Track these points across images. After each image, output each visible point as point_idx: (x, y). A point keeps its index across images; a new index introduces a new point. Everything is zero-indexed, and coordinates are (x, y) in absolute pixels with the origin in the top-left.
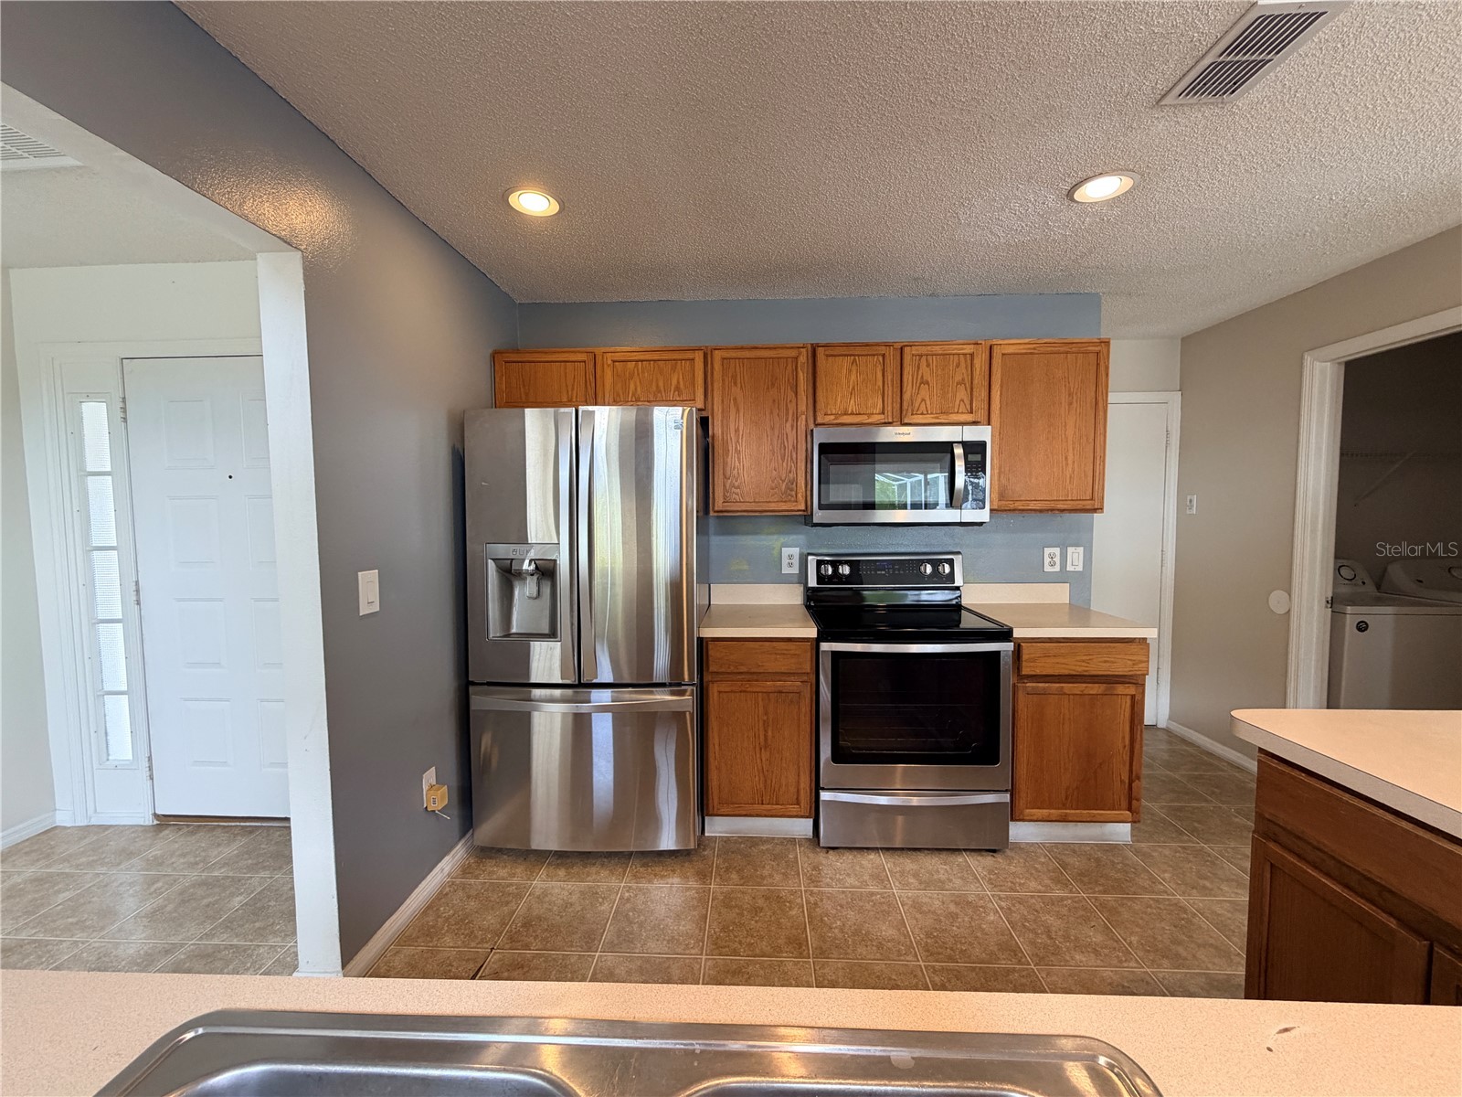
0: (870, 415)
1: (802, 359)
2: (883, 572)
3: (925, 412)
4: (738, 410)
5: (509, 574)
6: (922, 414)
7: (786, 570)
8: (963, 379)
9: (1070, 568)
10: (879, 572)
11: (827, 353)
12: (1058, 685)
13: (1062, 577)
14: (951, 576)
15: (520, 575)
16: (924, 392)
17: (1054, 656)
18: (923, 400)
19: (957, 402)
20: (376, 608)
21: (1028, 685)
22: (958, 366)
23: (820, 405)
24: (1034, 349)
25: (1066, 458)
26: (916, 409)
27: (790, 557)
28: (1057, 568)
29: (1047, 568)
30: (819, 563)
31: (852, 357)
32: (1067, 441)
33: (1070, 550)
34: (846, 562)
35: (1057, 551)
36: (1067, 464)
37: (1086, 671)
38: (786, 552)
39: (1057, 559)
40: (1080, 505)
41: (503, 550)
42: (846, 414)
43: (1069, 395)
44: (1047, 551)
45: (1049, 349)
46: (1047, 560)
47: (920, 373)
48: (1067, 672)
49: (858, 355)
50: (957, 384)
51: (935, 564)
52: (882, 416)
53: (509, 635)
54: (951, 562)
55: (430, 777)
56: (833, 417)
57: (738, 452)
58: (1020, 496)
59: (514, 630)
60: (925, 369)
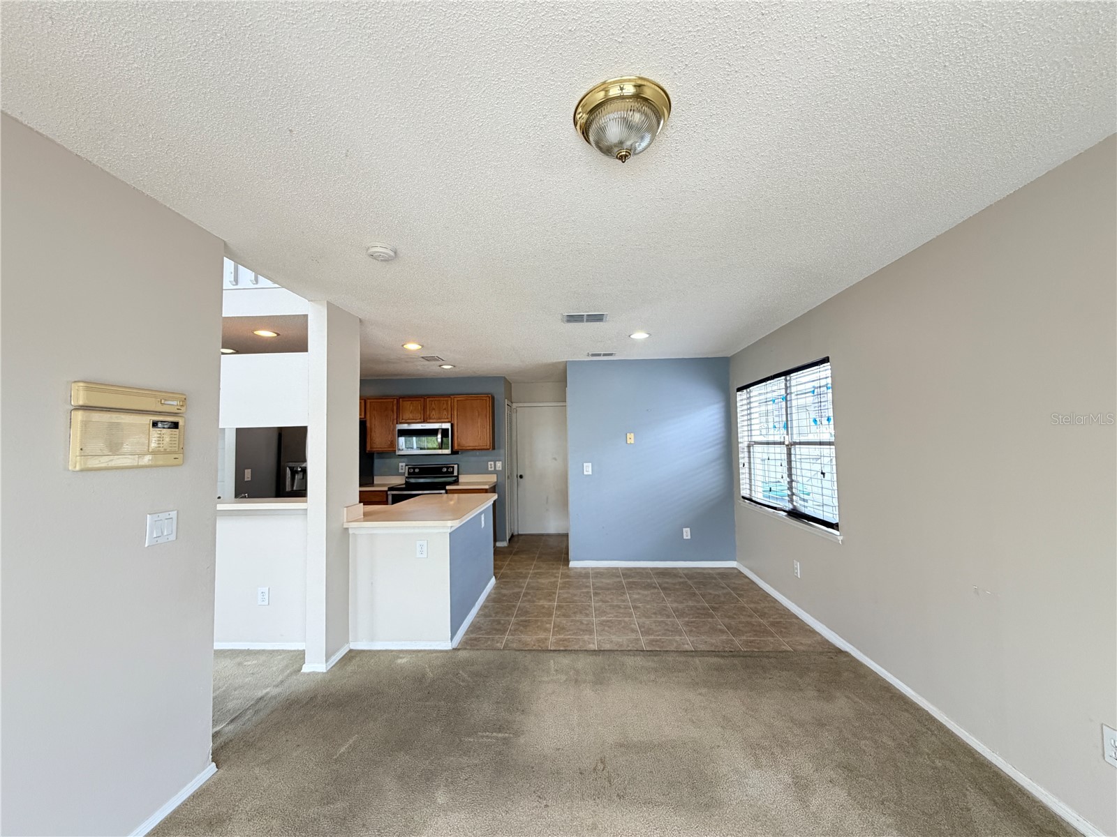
0: (416, 420)
1: (395, 402)
4: (375, 418)
5: (294, 472)
6: (433, 420)
7: (400, 471)
8: (445, 409)
9: (497, 469)
11: (403, 398)
13: (495, 472)
14: (453, 472)
15: (297, 472)
16: (433, 412)
18: (433, 415)
19: (443, 416)
20: (250, 479)
22: (443, 405)
23: (401, 416)
24: (467, 398)
25: (478, 433)
26: (430, 418)
27: (402, 466)
28: (493, 469)
29: (490, 469)
30: (409, 468)
31: (410, 400)
33: (497, 462)
34: (418, 468)
35: (492, 463)
38: (400, 464)
39: (493, 466)
40: (483, 447)
41: (291, 464)
42: (408, 420)
43: (478, 413)
44: (489, 463)
45: (471, 399)
46: (489, 466)
47: (431, 407)
49: (412, 399)
51: (449, 468)
52: (420, 421)
53: (293, 490)
54: (453, 467)
56: (404, 421)
58: (464, 445)
59: (295, 488)
60: (433, 405)
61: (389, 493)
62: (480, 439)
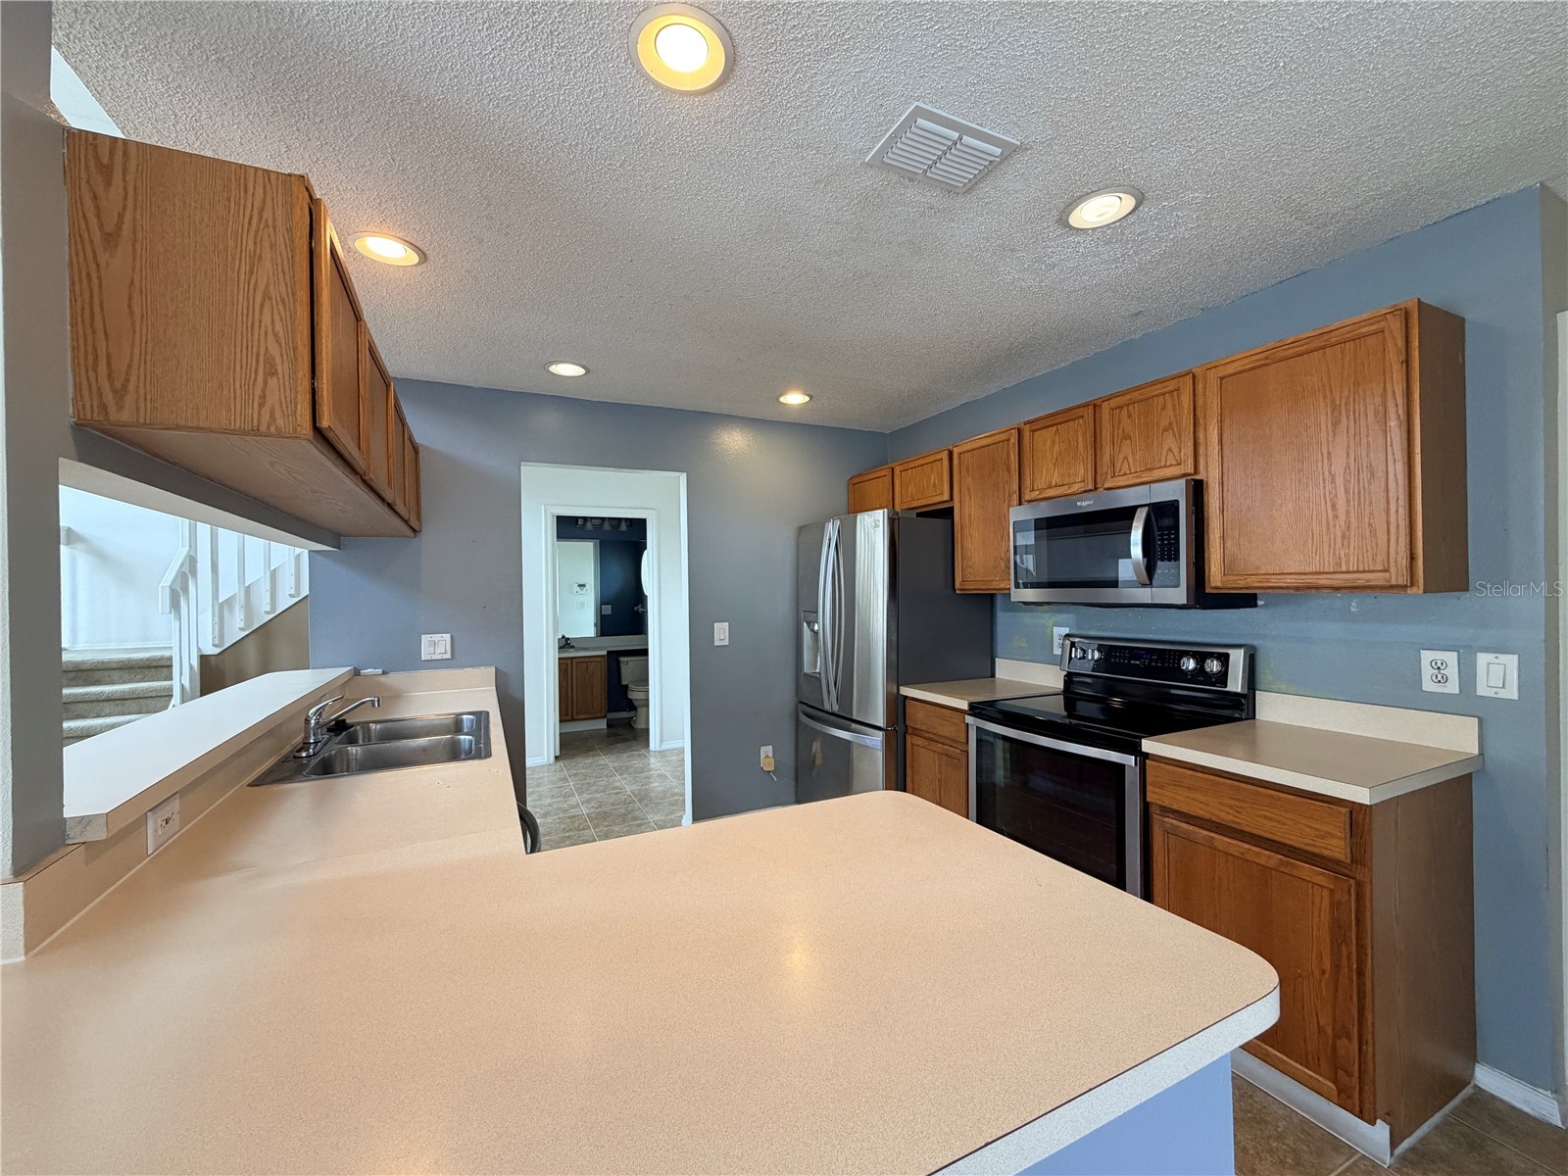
0: (1070, 485)
1: (1013, 439)
2: (1138, 662)
3: (1128, 472)
4: (970, 497)
6: (1125, 474)
7: (1055, 651)
8: (1171, 424)
9: (1482, 690)
10: (1133, 662)
11: (1033, 428)
12: (1206, 833)
13: (1465, 702)
14: (1222, 677)
16: (1126, 449)
17: (1189, 788)
19: (1164, 453)
20: (726, 643)
21: (1166, 819)
22: (1163, 409)
23: (1027, 482)
24: (1266, 358)
26: (1118, 470)
27: (1060, 636)
28: (1453, 687)
29: (1428, 686)
30: (1072, 645)
31: (1055, 427)
32: (1333, 481)
33: (1483, 659)
34: (1099, 648)
35: (1451, 658)
38: (1057, 632)
39: (1452, 671)
40: (1361, 579)
42: (1050, 487)
43: (1333, 410)
44: (1427, 656)
45: (1291, 351)
46: (1427, 672)
47: (1121, 428)
49: (1060, 423)
50: (1164, 430)
51: (1201, 658)
52: (1083, 484)
53: (814, 673)
55: (767, 751)
56: (1037, 492)
57: (971, 535)
58: (1258, 568)
59: (817, 670)
60: (1126, 421)
62: (1343, 537)
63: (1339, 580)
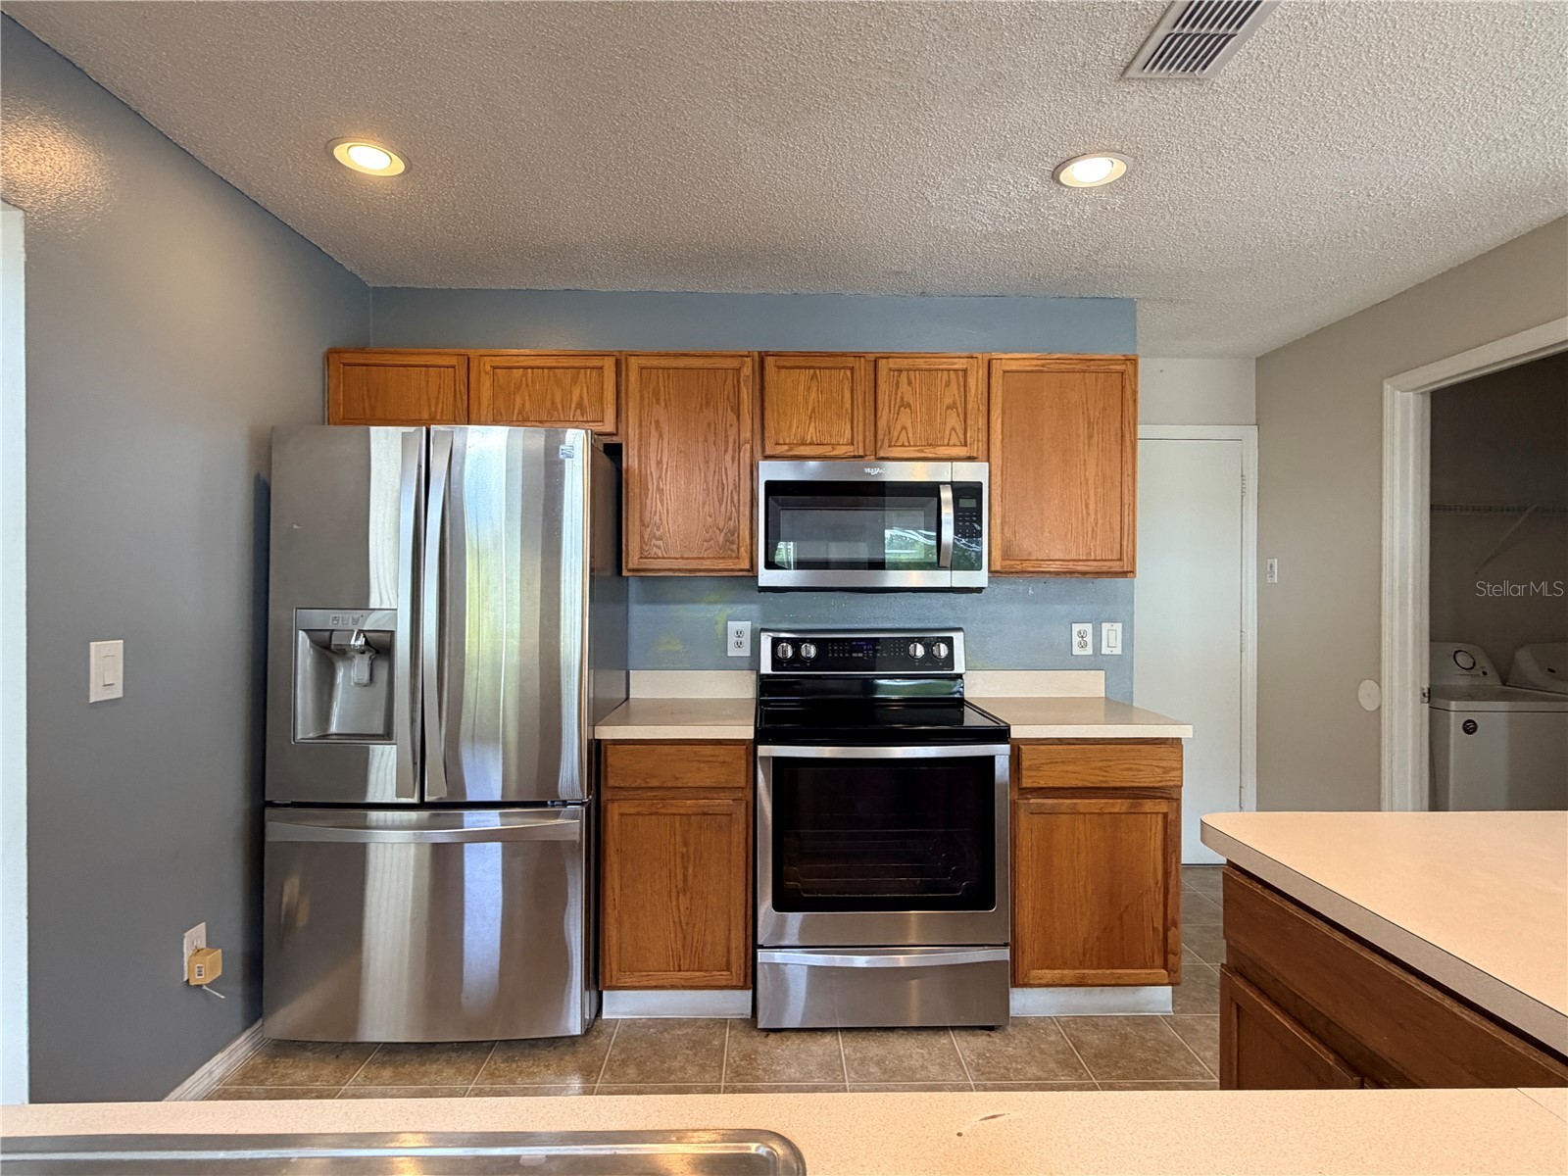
0: (834, 446)
1: (747, 371)
2: (861, 655)
3: (907, 444)
4: (661, 436)
5: (329, 652)
6: (903, 446)
7: (732, 652)
8: (954, 402)
9: (1105, 650)
10: (854, 655)
11: (778, 364)
12: (1069, 801)
13: (1096, 662)
14: (949, 661)
15: (343, 652)
16: (905, 418)
17: (1063, 762)
18: (904, 428)
19: (947, 432)
20: (117, 692)
21: (1031, 801)
22: (947, 385)
23: (770, 432)
24: (1043, 366)
25: (1087, 506)
26: (895, 439)
27: (739, 634)
28: (1089, 651)
29: (1077, 651)
30: (776, 642)
31: (812, 371)
32: (1087, 485)
33: (1105, 626)
34: (812, 641)
35: (1088, 627)
36: (1088, 514)
37: (1106, 782)
38: (733, 626)
39: (1089, 639)
40: (1105, 566)
41: (320, 618)
42: (803, 444)
43: (1088, 427)
44: (1076, 628)
45: (1057, 366)
46: (1076, 639)
47: (899, 395)
48: (1080, 784)
49: (820, 368)
50: (947, 408)
51: (929, 645)
52: (851, 448)
53: (325, 736)
54: (949, 642)
55: (196, 936)
56: (786, 447)
57: (661, 491)
58: (1030, 554)
59: (334, 729)
60: (904, 386)
61: (764, 750)
62: (1093, 531)
63: (1092, 566)
